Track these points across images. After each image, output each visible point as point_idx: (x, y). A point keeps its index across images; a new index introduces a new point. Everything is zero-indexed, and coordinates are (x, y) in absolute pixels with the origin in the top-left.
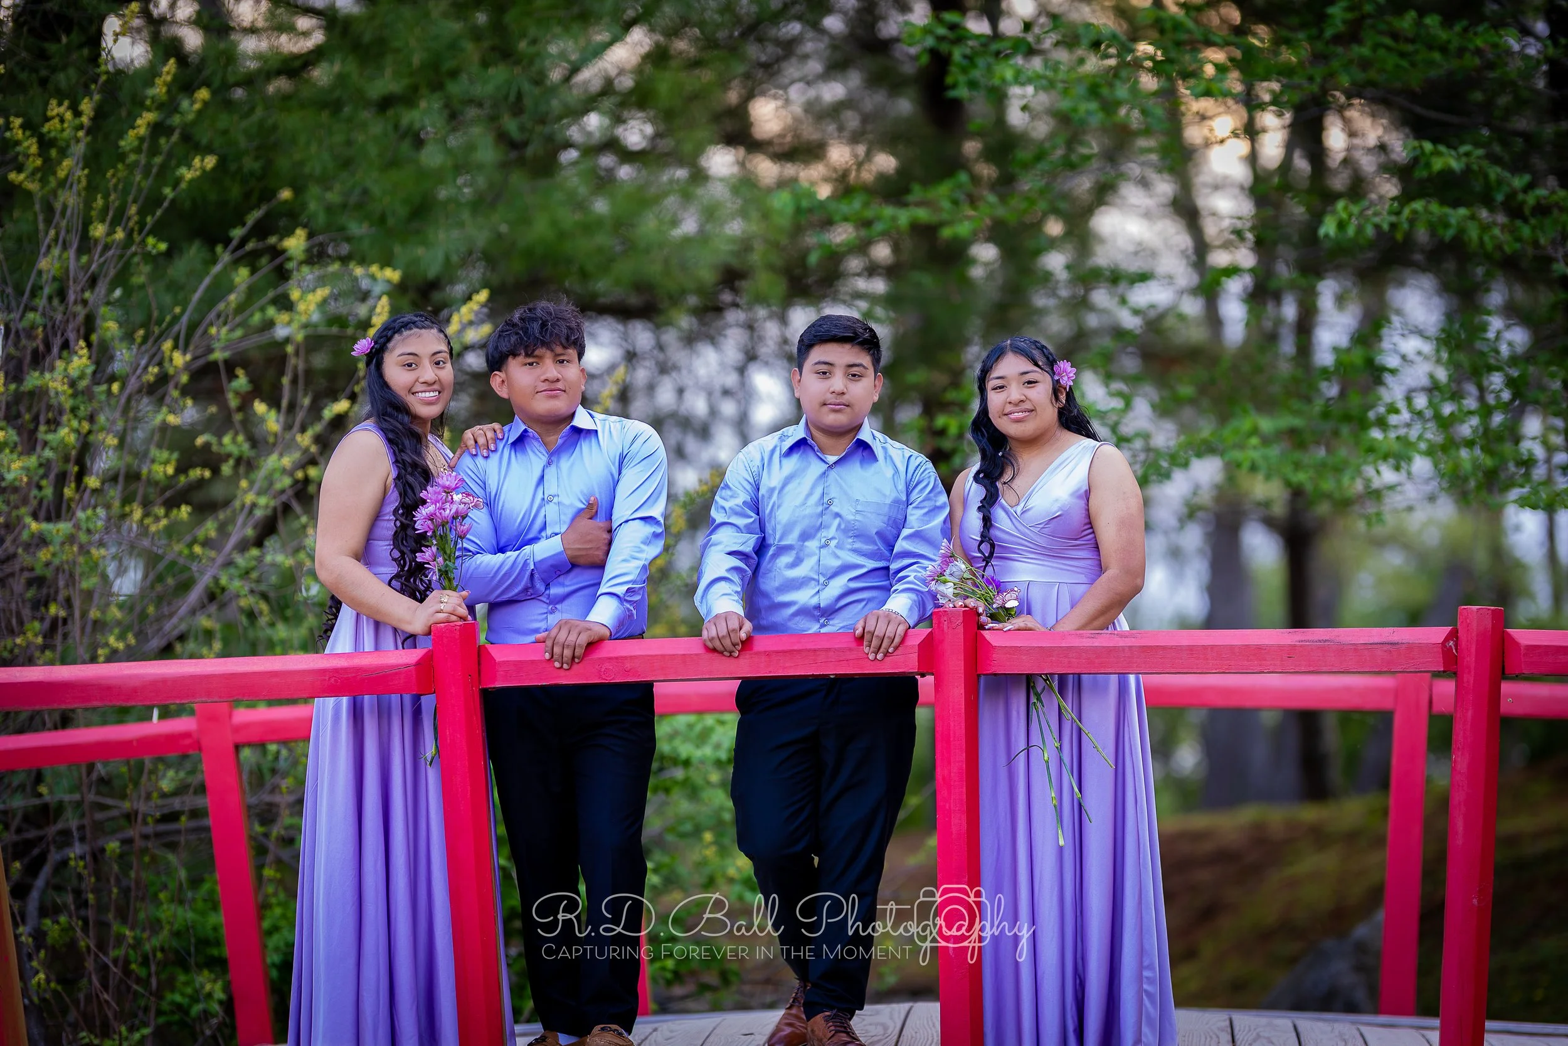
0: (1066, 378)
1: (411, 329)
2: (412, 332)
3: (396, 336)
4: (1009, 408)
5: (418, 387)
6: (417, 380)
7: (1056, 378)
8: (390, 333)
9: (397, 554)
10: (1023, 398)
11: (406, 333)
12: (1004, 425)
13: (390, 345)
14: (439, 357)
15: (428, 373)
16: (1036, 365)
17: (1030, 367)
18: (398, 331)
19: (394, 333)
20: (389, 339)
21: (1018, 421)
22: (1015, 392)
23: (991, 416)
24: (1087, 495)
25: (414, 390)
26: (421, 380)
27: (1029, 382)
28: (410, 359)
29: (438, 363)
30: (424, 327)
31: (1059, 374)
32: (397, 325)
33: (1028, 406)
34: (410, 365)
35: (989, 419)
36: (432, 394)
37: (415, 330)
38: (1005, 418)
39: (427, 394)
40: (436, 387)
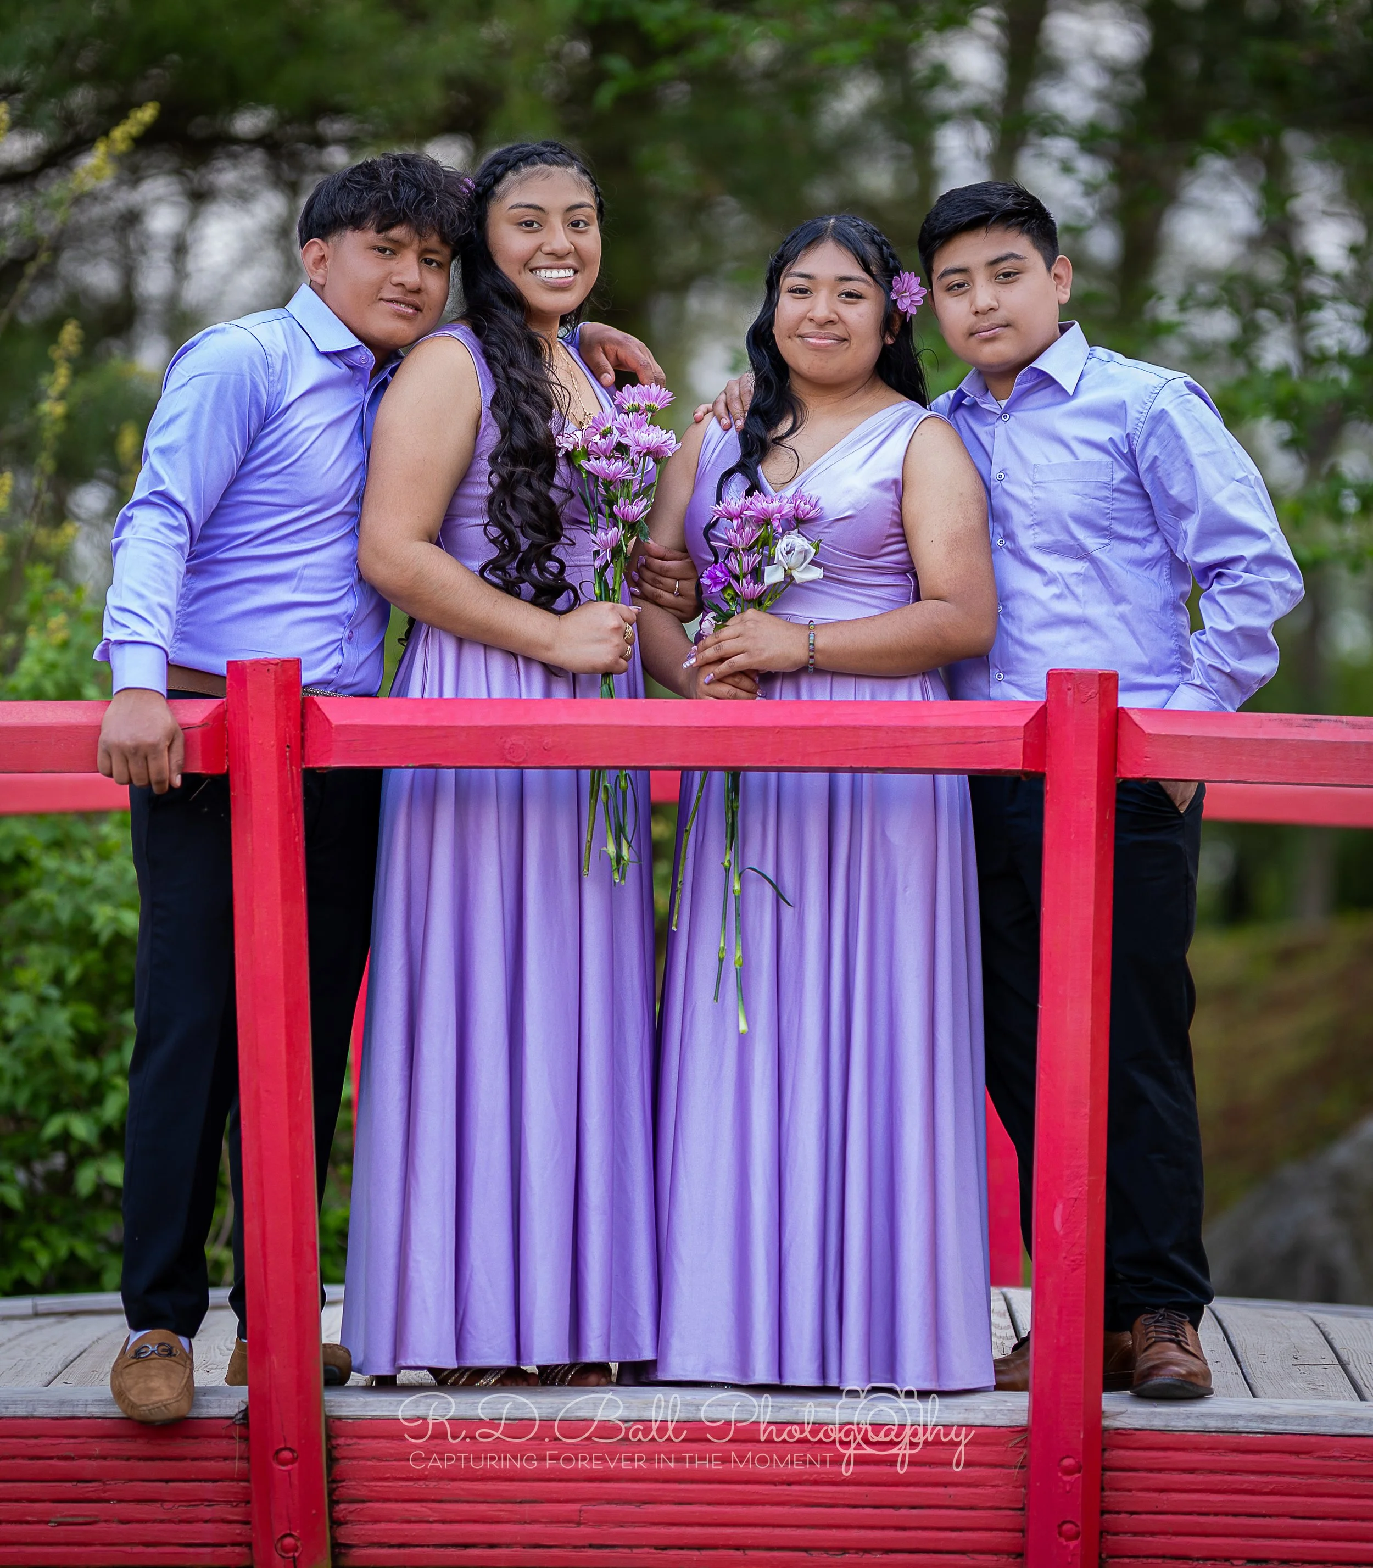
0: (907, 302)
1: (534, 164)
2: (537, 168)
3: (510, 175)
4: (807, 328)
5: (541, 260)
6: (539, 248)
7: (894, 297)
8: (499, 170)
9: (494, 531)
10: (834, 317)
11: (525, 170)
12: (791, 350)
13: (499, 189)
14: (579, 214)
15: (560, 239)
16: (867, 269)
17: (857, 272)
18: (514, 166)
19: (507, 169)
20: (498, 179)
21: (816, 348)
22: (821, 305)
23: (775, 331)
24: (899, 487)
25: (534, 264)
26: (547, 249)
27: (849, 295)
28: (530, 215)
29: (575, 224)
30: (557, 163)
31: (898, 292)
32: (512, 158)
33: (838, 331)
34: (529, 224)
35: (773, 336)
36: (562, 273)
37: (541, 166)
38: (798, 340)
39: (555, 273)
40: (570, 261)
